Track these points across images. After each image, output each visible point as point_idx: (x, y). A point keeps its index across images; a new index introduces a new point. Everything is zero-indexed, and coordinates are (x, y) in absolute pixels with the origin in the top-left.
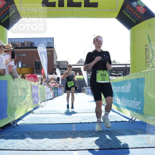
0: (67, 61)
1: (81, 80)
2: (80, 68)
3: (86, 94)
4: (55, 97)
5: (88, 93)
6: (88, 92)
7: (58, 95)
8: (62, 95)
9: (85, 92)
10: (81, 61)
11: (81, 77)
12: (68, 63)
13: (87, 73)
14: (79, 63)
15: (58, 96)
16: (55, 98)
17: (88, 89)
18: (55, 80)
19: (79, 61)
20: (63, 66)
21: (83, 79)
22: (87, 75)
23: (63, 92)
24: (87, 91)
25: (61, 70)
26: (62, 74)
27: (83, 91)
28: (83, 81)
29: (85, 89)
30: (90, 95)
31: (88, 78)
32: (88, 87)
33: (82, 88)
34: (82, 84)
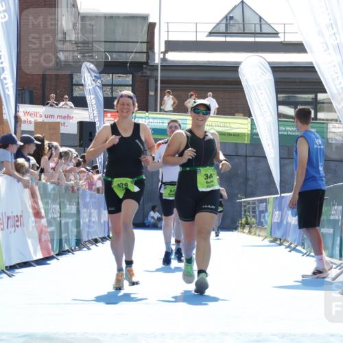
0: (145, 18)
1: (236, 144)
2: (234, 68)
3: (266, 242)
4: (62, 253)
5: (278, 234)
6: (279, 224)
7: (85, 238)
9: (260, 224)
10: (237, 15)
11: (237, 125)
12: (152, 27)
13: (279, 103)
14: (226, 34)
15: (80, 244)
16: (62, 258)
17: (280, 209)
18: (65, 139)
19: (229, 18)
20: (118, 47)
21: (247, 141)
22: (280, 115)
24: (276, 219)
25: (108, 78)
26: (108, 103)
27: (244, 220)
28: (248, 155)
29: (258, 207)
30: (293, 246)
31: (285, 131)
32: (279, 196)
33: (243, 200)
34: (239, 172)
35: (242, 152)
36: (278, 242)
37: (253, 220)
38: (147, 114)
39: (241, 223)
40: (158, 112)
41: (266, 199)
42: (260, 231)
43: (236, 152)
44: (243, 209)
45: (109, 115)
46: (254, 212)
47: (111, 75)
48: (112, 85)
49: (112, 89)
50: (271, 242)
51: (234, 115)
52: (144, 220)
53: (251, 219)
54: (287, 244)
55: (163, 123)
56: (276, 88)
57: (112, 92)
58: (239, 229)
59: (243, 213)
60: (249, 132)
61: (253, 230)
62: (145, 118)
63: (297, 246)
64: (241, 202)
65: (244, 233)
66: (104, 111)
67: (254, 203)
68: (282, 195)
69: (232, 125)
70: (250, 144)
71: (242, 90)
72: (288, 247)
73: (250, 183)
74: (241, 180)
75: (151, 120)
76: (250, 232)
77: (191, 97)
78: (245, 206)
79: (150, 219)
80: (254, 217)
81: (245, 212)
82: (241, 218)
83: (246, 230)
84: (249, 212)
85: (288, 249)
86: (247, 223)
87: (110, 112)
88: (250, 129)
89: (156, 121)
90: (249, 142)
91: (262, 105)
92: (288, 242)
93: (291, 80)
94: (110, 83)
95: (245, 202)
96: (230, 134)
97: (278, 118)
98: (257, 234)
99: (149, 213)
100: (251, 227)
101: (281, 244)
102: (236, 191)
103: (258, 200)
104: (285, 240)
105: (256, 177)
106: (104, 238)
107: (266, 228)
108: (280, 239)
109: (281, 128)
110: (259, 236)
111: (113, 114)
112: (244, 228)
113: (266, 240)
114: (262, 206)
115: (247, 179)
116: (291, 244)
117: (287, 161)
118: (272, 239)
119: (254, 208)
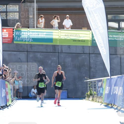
1: (83, 46)
8: (7, 106)
9: (100, 95)
13: (108, 21)
21: (89, 44)
22: (109, 28)
23: (9, 97)
25: (4, 8)
27: (89, 93)
28: (90, 53)
29: (98, 84)
30: (119, 108)
31: (113, 38)
32: (109, 77)
33: (88, 80)
34: (86, 63)
35: (87, 51)
36: (110, 106)
37: (95, 92)
38: (29, 29)
39: (88, 95)
40: (35, 28)
41: (102, 80)
42: (99, 99)
43: (83, 51)
44: (88, 86)
45: (5, 30)
46: (95, 88)
47: (5, 6)
48: (6, 12)
49: (6, 14)
50: (106, 106)
51: (82, 29)
52: (28, 94)
53: (93, 92)
54: (115, 107)
55: (38, 35)
56: (106, 12)
57: (6, 16)
58: (86, 98)
59: (88, 88)
60: (91, 39)
61: (95, 99)
62: (27, 32)
63: (121, 108)
64: (87, 82)
65: (89, 100)
66: (2, 28)
67: (95, 82)
68: (112, 77)
69: (80, 35)
70: (92, 46)
71: (84, 13)
72: (116, 109)
73: (92, 70)
74: (87, 68)
75: (31, 33)
76: (93, 100)
77: (54, 18)
78: (90, 84)
79: (32, 93)
80: (95, 90)
81: (90, 88)
82: (87, 92)
83: (91, 99)
84: (92, 88)
85: (116, 110)
86: (91, 95)
87: (6, 29)
88: (91, 37)
89: (34, 33)
90: (91, 45)
91: (97, 23)
92: (116, 106)
93: (116, 7)
94: (6, 11)
95: (89, 82)
96: (79, 41)
97: (108, 30)
98: (97, 101)
99: (31, 90)
100: (93, 97)
101: (112, 107)
102: (84, 75)
103: (97, 80)
104: (114, 104)
105: (96, 66)
106: (4, 106)
107: (102, 98)
108: (111, 104)
109: (110, 36)
110: (98, 102)
111: (8, 30)
112: (89, 97)
113: (103, 105)
114: (100, 84)
115: (90, 68)
116: (118, 107)
117: (114, 56)
118: (106, 104)
119: (95, 85)
